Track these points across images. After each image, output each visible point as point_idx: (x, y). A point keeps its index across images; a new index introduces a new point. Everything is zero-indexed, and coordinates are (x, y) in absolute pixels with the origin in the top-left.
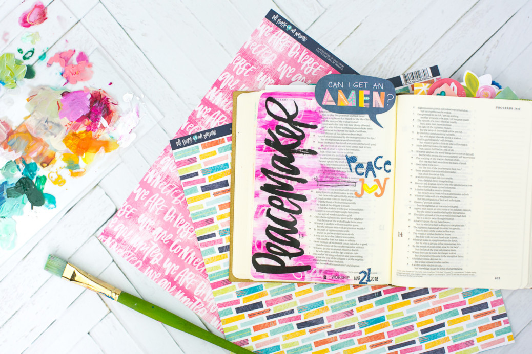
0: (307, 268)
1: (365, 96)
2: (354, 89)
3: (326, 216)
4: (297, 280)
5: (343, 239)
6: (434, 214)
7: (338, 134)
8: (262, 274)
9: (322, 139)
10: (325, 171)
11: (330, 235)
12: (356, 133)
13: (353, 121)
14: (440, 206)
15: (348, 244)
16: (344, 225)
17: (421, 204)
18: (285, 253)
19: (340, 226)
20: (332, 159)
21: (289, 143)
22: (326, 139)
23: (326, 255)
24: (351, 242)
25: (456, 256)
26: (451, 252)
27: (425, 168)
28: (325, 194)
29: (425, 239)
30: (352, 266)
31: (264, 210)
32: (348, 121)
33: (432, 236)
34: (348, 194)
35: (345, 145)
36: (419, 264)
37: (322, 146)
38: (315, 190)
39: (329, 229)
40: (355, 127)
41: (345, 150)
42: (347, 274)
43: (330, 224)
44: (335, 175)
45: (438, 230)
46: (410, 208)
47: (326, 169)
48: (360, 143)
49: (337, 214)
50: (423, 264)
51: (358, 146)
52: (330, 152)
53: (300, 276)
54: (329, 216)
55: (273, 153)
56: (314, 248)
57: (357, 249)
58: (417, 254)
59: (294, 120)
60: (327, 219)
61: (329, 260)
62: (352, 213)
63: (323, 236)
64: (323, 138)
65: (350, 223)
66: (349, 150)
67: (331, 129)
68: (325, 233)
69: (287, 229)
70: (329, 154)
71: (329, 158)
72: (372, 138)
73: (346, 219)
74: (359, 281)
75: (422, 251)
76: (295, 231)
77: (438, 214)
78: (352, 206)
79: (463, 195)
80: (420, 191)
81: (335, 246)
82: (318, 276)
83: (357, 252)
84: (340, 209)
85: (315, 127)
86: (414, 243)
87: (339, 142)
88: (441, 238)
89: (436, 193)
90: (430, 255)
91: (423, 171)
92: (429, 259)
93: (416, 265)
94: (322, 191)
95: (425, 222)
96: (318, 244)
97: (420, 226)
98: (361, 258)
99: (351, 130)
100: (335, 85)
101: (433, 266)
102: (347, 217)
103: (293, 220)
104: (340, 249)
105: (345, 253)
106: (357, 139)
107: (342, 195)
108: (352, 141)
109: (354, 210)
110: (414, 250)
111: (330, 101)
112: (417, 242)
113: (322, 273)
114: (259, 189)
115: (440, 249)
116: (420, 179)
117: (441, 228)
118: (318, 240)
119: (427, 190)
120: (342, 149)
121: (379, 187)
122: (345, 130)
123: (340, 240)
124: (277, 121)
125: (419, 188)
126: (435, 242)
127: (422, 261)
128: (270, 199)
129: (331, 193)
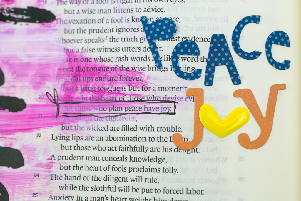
10: (79, 69)
20: (99, 31)
28: (81, 143)
34: (151, 139)
38: (48, 132)
44: (111, 80)
47: (83, 65)
52: (92, 12)
70: (91, 17)
71: (91, 31)
94: (70, 133)
107: (133, 144)
109: (170, 191)
121: (252, 118)
129: (99, 139)
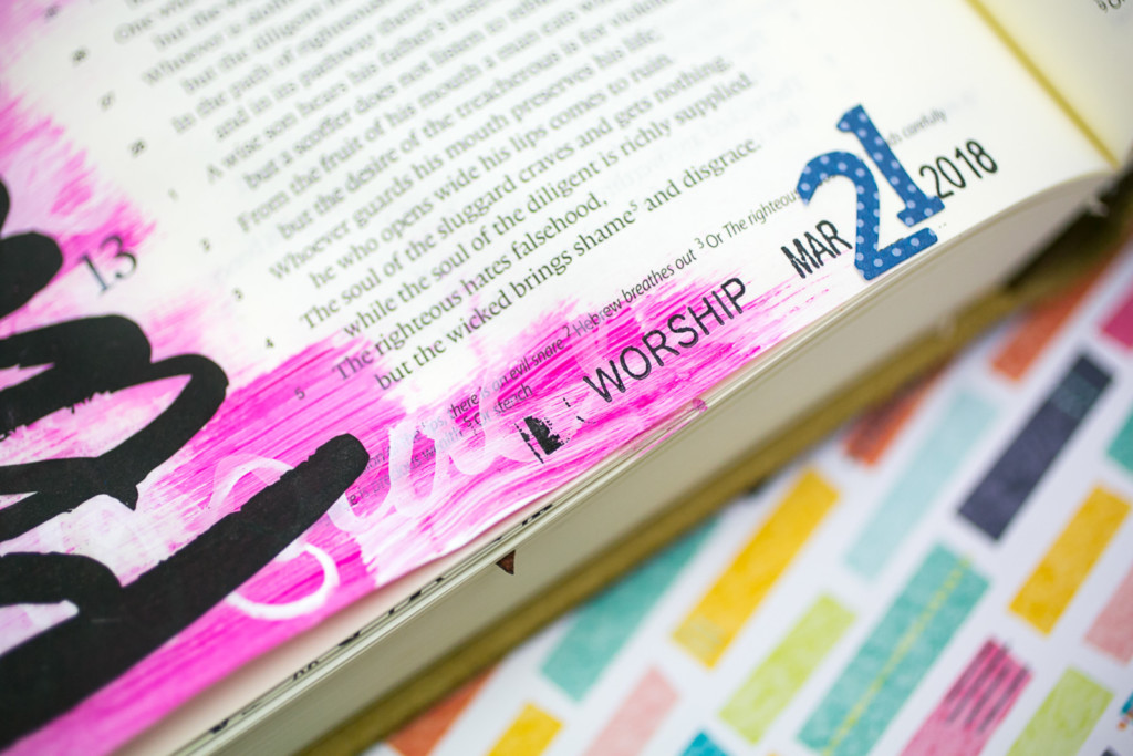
0: (334, 469)
5: (455, 33)
15: (527, 41)
23: (418, 248)
30: (693, 178)
39: (293, 42)
42: (706, 273)
53: (317, 577)
56: (280, 271)
57: (629, 30)
61: (470, 270)
63: (286, 122)
68: (284, 91)
74: (849, 256)
76: (40, 260)
81: (433, 128)
83: (650, 52)
96: (288, 214)
104: (497, 122)
105: (558, 122)
113: (489, 421)
118: (267, 190)
123: (444, 56)
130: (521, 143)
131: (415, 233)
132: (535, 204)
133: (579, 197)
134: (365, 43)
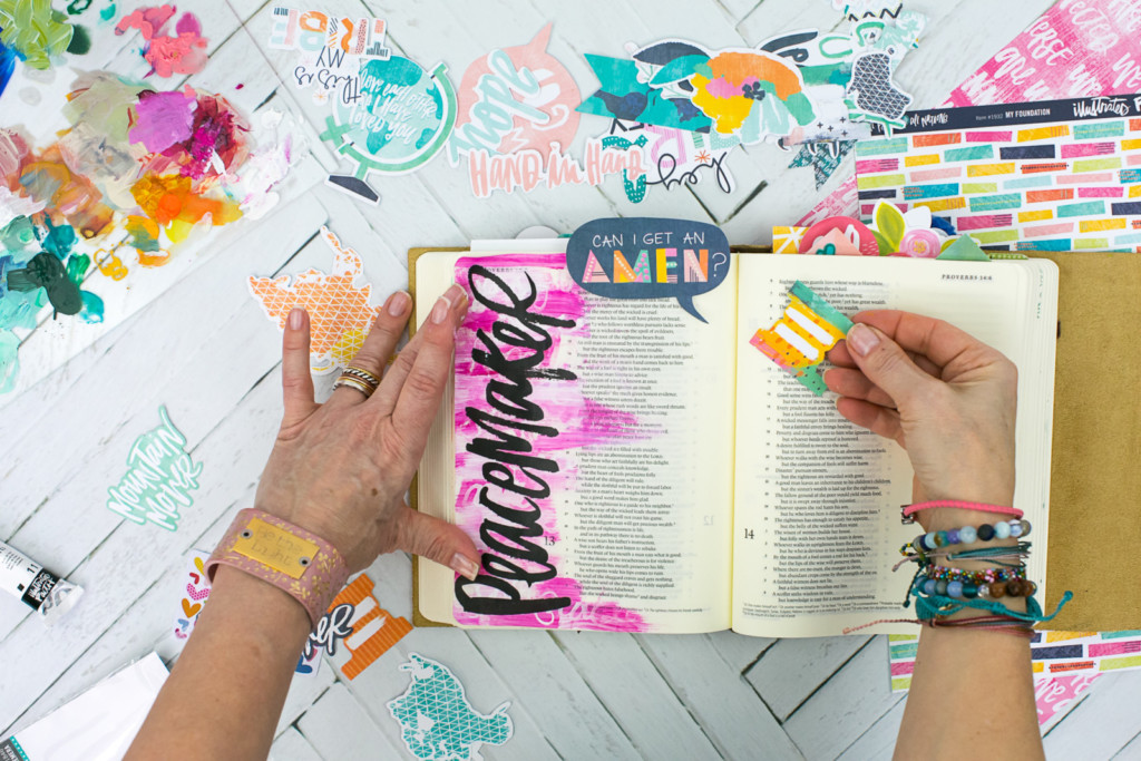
0: (564, 603)
1: (669, 259)
2: (645, 247)
3: (598, 501)
4: (543, 626)
5: (631, 545)
6: (816, 492)
7: (617, 337)
8: (476, 616)
9: (584, 349)
10: (593, 411)
11: (606, 538)
12: (653, 335)
13: (646, 310)
14: (827, 477)
15: (642, 555)
16: (634, 518)
17: (789, 474)
18: (521, 574)
19: (627, 521)
20: (605, 387)
21: (521, 357)
22: (593, 349)
23: (600, 577)
24: (648, 552)
25: (862, 573)
26: (850, 565)
27: (796, 402)
28: (595, 458)
29: (797, 542)
30: (651, 597)
31: (475, 490)
32: (638, 309)
33: (812, 536)
34: (639, 456)
35: (631, 360)
36: (788, 592)
37: (585, 362)
38: (573, 451)
39: (603, 525)
40: (651, 322)
41: (631, 369)
42: (642, 614)
43: (606, 516)
44: (614, 419)
45: (825, 523)
46: (767, 482)
47: (596, 409)
48: (661, 354)
49: (619, 496)
50: (795, 591)
51: (657, 360)
52: (601, 375)
53: (550, 619)
54: (603, 501)
55: (489, 377)
56: (576, 563)
57: (660, 564)
58: (783, 573)
59: (528, 310)
60: (600, 507)
61: (606, 586)
62: (647, 494)
63: (593, 541)
64: (587, 346)
65: (646, 515)
66: (638, 369)
67: (603, 328)
68: (596, 535)
69: (521, 527)
70: (600, 378)
71: (601, 387)
72: (686, 345)
73: (636, 506)
75: (792, 567)
76: (538, 531)
77: (824, 492)
78: (648, 481)
79: (873, 451)
80: (786, 449)
81: (616, 560)
82: (586, 618)
83: (660, 570)
84: (624, 486)
85: (571, 324)
86: (776, 551)
87: (619, 353)
88: (831, 538)
89: (819, 452)
90: (808, 573)
91: (792, 408)
92: (807, 582)
93: (782, 595)
94: (587, 451)
95: (797, 508)
96: (583, 556)
97: (788, 517)
98: (669, 583)
99: (643, 328)
100: (606, 241)
101: (817, 594)
102: (637, 503)
103: (533, 509)
104: (627, 566)
105: (637, 573)
106: (655, 347)
107: (628, 459)
108: (644, 350)
109: (652, 487)
110: (777, 565)
111: (598, 274)
112: (783, 548)
113: (593, 612)
114: (464, 450)
115: (828, 560)
116: (786, 424)
117: (830, 520)
118: (582, 549)
119: (800, 446)
120: (624, 369)
122: (630, 328)
123: (626, 548)
124: (495, 313)
125: (785, 443)
126: (818, 548)
127: (793, 585)
128: (487, 469)
129: (606, 455)
130: (628, 572)
131: (602, 574)
132: (624, 584)
133: (631, 588)
134: (615, 536)
